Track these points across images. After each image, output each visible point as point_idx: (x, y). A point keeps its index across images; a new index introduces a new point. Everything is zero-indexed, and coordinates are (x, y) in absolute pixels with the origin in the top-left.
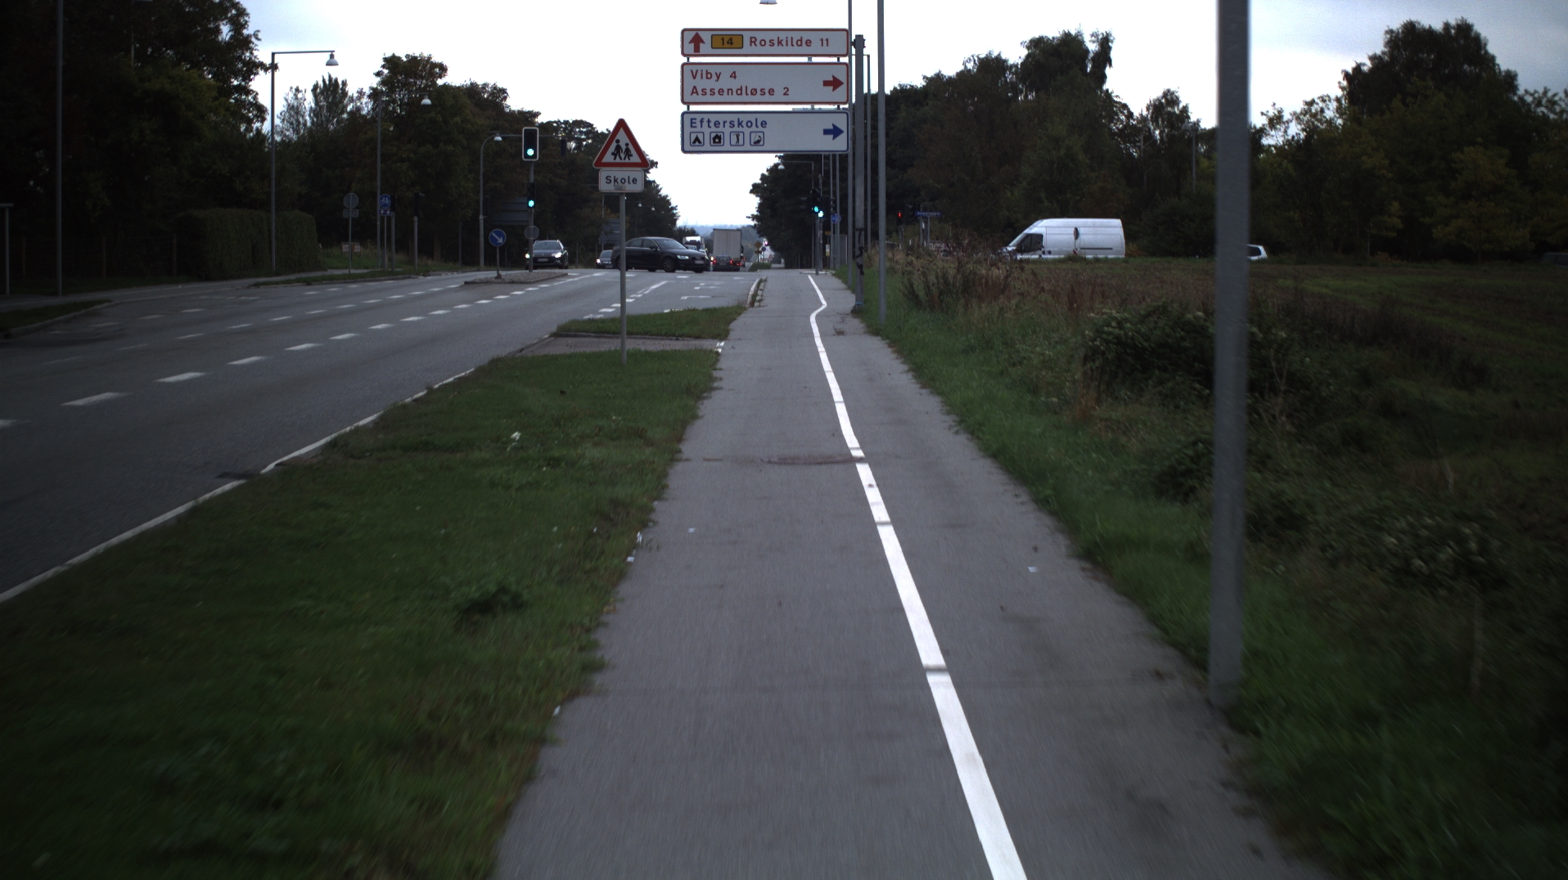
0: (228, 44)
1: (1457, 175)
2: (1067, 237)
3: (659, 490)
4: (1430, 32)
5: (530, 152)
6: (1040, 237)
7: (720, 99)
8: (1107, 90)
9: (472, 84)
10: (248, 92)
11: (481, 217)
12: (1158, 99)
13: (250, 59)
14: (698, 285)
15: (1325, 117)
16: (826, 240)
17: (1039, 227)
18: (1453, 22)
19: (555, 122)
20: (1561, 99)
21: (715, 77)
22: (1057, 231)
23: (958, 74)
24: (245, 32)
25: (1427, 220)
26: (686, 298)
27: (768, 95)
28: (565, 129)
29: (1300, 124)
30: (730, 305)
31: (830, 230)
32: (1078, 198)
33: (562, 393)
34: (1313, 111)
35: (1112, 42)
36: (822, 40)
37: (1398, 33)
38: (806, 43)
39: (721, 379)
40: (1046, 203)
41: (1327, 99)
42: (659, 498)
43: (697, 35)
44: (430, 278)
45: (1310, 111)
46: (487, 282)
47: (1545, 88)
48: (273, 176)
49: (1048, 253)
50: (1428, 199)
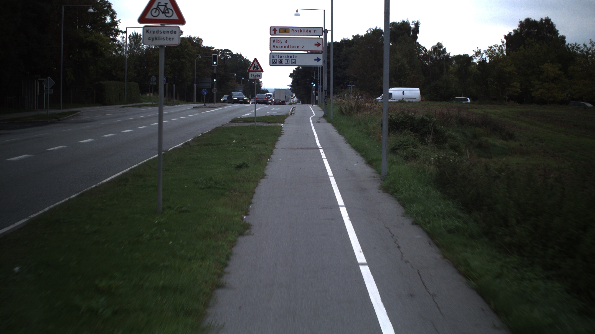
0: (109, 24)
1: (542, 73)
2: (400, 94)
3: (272, 153)
4: (535, 22)
5: (215, 63)
6: (391, 94)
7: (282, 49)
8: (418, 42)
9: (190, 37)
10: (116, 40)
11: (195, 85)
12: (435, 46)
13: (117, 29)
14: (272, 109)
15: (496, 52)
16: (316, 94)
17: (391, 90)
18: (544, 18)
19: (217, 50)
20: (581, 47)
21: (280, 42)
22: (397, 92)
23: (365, 35)
24: (115, 20)
25: (531, 89)
26: (269, 113)
27: (297, 48)
28: (221, 52)
29: (487, 55)
30: (284, 114)
31: (318, 91)
32: (405, 80)
33: (241, 134)
34: (492, 50)
35: (419, 24)
36: (314, 30)
37: (524, 23)
38: (309, 31)
39: (283, 133)
40: (394, 82)
41: (497, 46)
42: (272, 154)
43: (275, 28)
44: (179, 106)
45: (491, 50)
46: (201, 107)
47: (576, 43)
48: (126, 70)
49: (392, 99)
50: (532, 82)
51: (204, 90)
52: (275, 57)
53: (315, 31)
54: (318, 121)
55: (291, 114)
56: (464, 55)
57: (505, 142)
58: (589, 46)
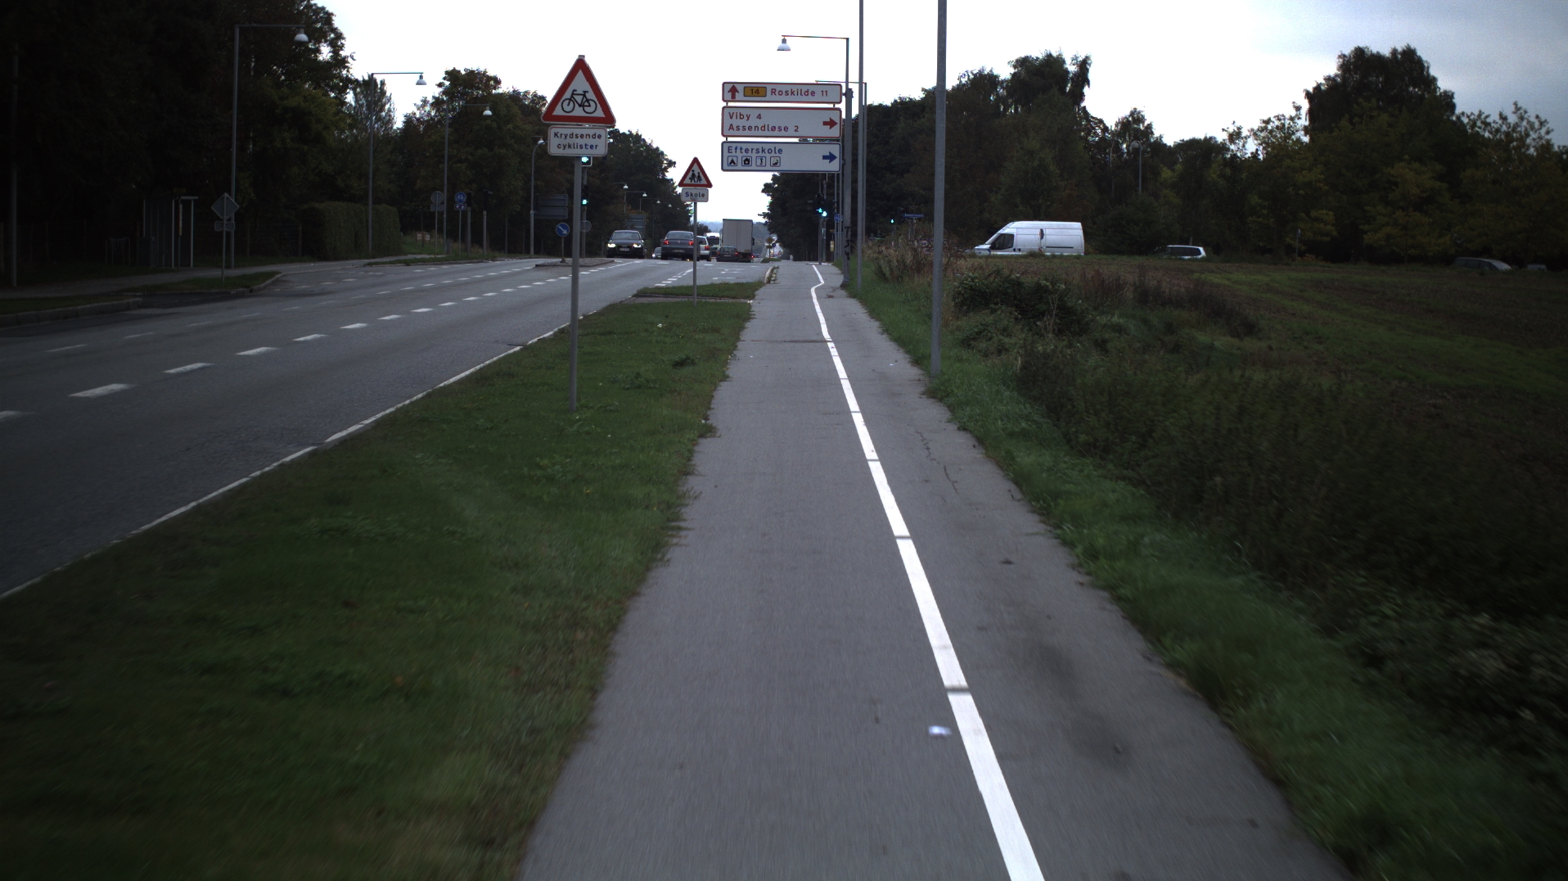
1: (1394, 187)
2: (1033, 236)
4: (1378, 58)
5: (584, 160)
6: (1011, 236)
7: (750, 133)
8: (1085, 107)
9: (516, 91)
11: (532, 212)
12: (1126, 118)
14: (723, 270)
16: (830, 237)
17: (1011, 228)
18: (1400, 50)
20: (1494, 122)
21: (746, 118)
22: (1026, 231)
24: (343, 53)
27: (783, 131)
29: (1256, 139)
30: (754, 281)
31: (833, 229)
32: (1049, 203)
34: (1270, 128)
35: (1090, 65)
36: (823, 91)
37: (1349, 57)
38: (812, 93)
39: (754, 315)
40: (1021, 208)
41: (1282, 118)
43: (734, 87)
45: (1267, 128)
46: (554, 265)
47: (1480, 111)
48: (371, 176)
49: (1014, 250)
50: (1367, 208)
51: (561, 225)
52: (734, 151)
53: (825, 93)
54: (832, 294)
55: (769, 282)
56: (1206, 138)
57: (1235, 341)
58: (1512, 119)
